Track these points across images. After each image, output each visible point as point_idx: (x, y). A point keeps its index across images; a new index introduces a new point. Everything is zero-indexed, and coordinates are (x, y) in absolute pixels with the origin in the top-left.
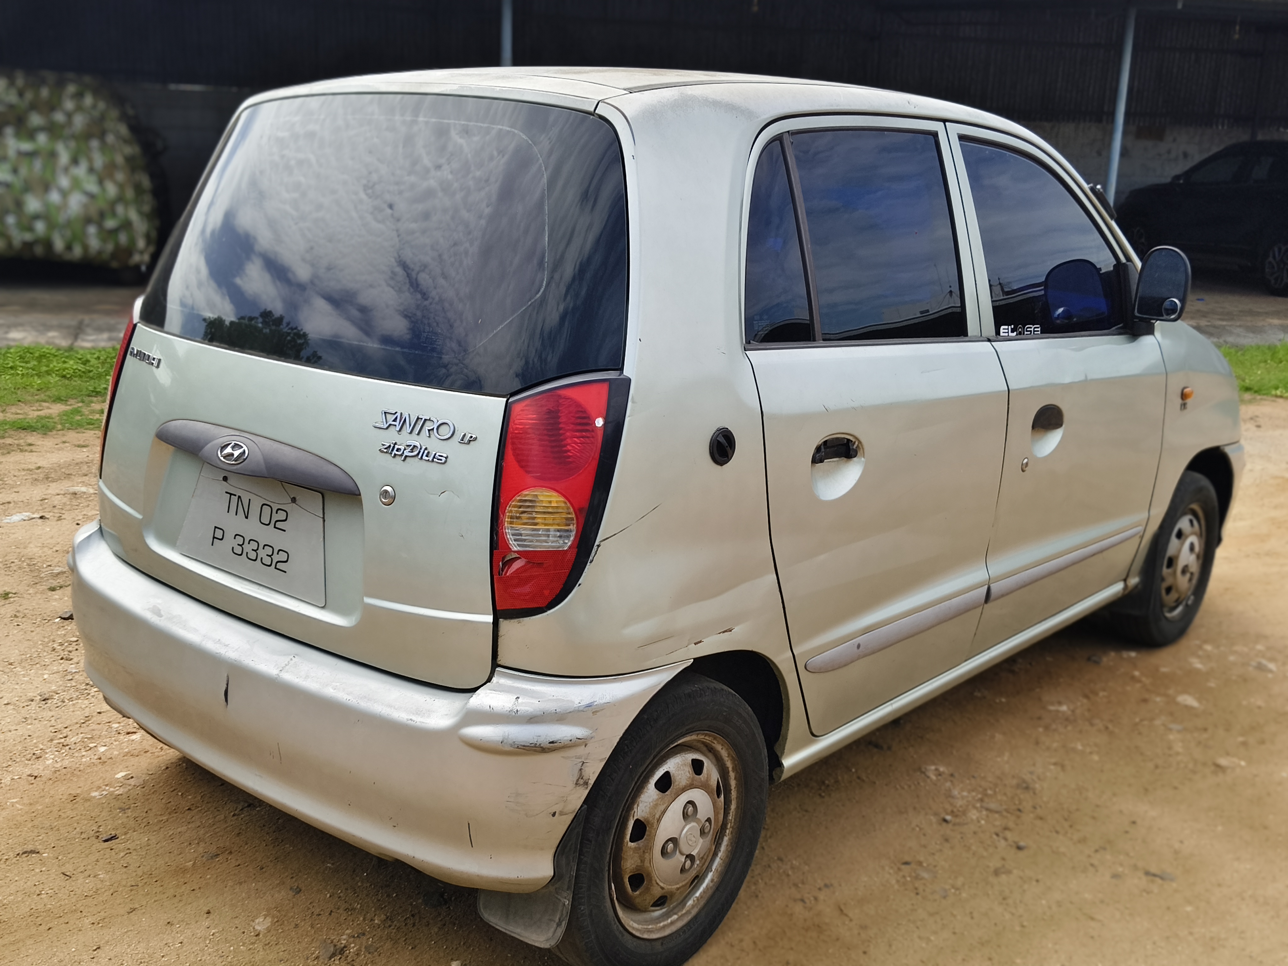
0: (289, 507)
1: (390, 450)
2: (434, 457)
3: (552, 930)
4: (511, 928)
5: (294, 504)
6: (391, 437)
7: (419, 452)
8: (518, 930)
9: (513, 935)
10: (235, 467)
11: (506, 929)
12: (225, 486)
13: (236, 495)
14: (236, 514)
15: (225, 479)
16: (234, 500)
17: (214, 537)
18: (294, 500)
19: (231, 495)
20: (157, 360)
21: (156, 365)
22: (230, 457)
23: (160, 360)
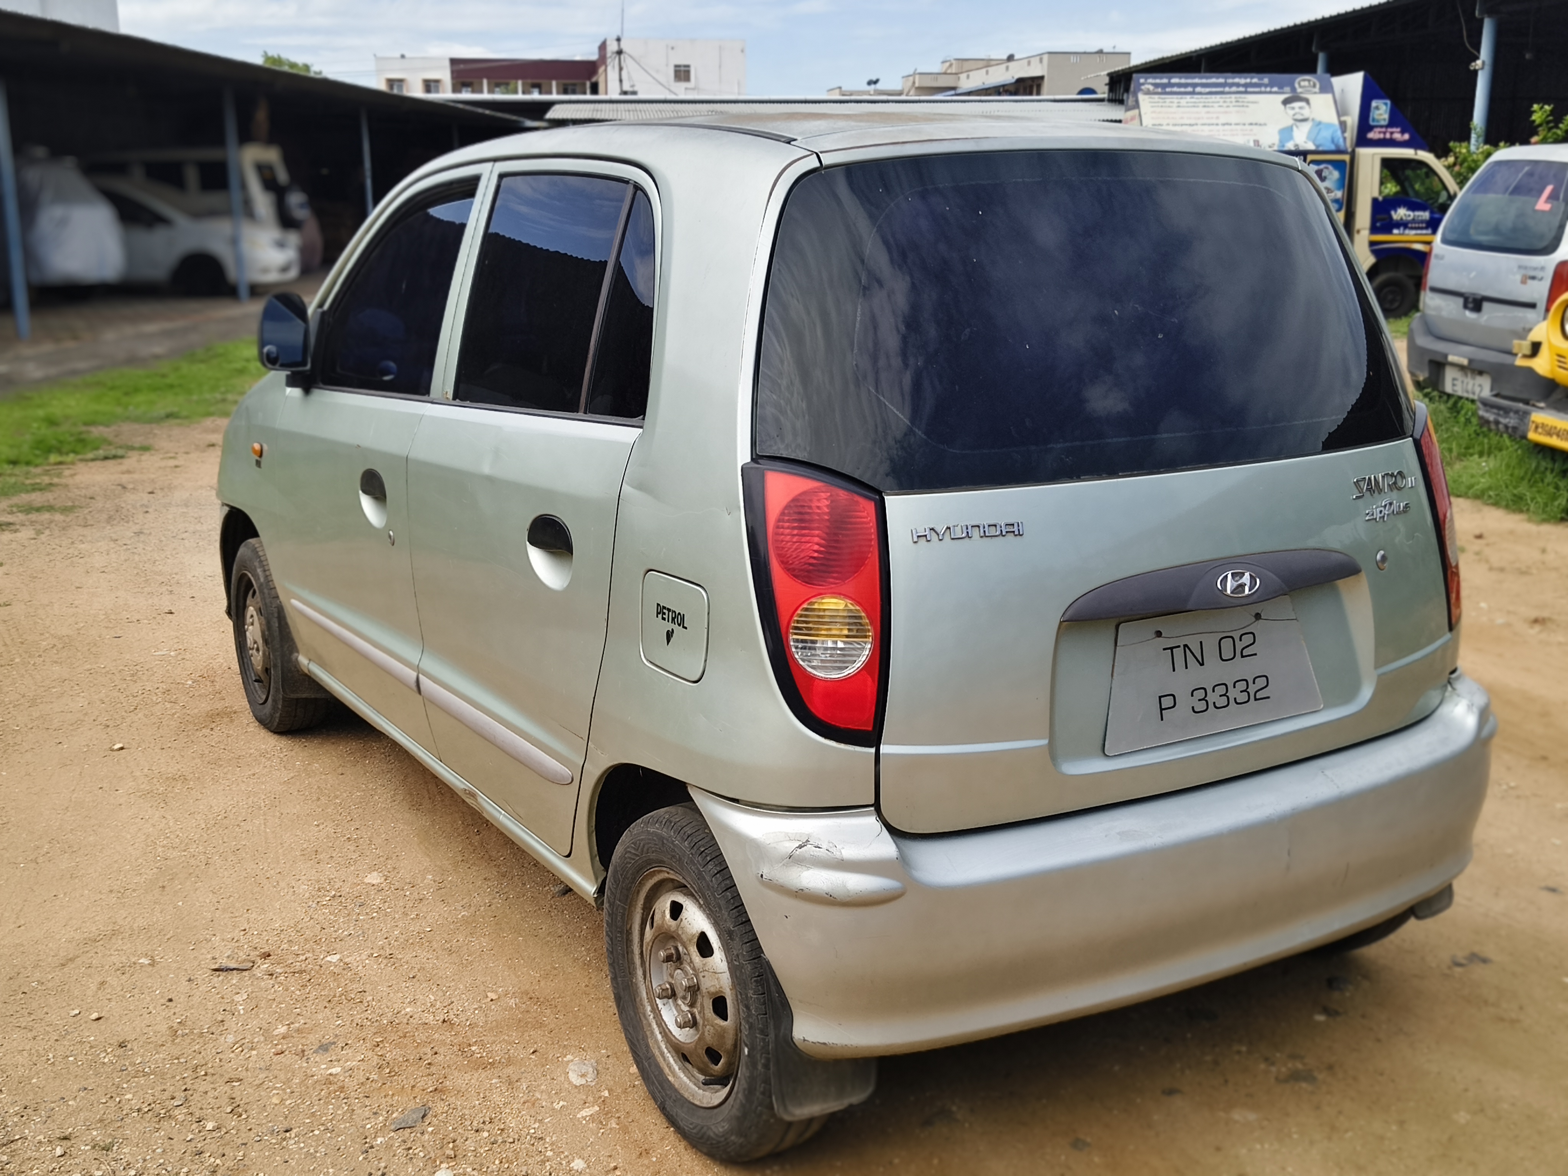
2: (1403, 507)
5: (1260, 621)
12: (1161, 643)
13: (1179, 646)
14: (1186, 668)
15: (1159, 634)
16: (1179, 653)
17: (1162, 710)
18: (1258, 616)
19: (1172, 649)
20: (1016, 525)
21: (1017, 533)
22: (1240, 589)
23: (1022, 523)
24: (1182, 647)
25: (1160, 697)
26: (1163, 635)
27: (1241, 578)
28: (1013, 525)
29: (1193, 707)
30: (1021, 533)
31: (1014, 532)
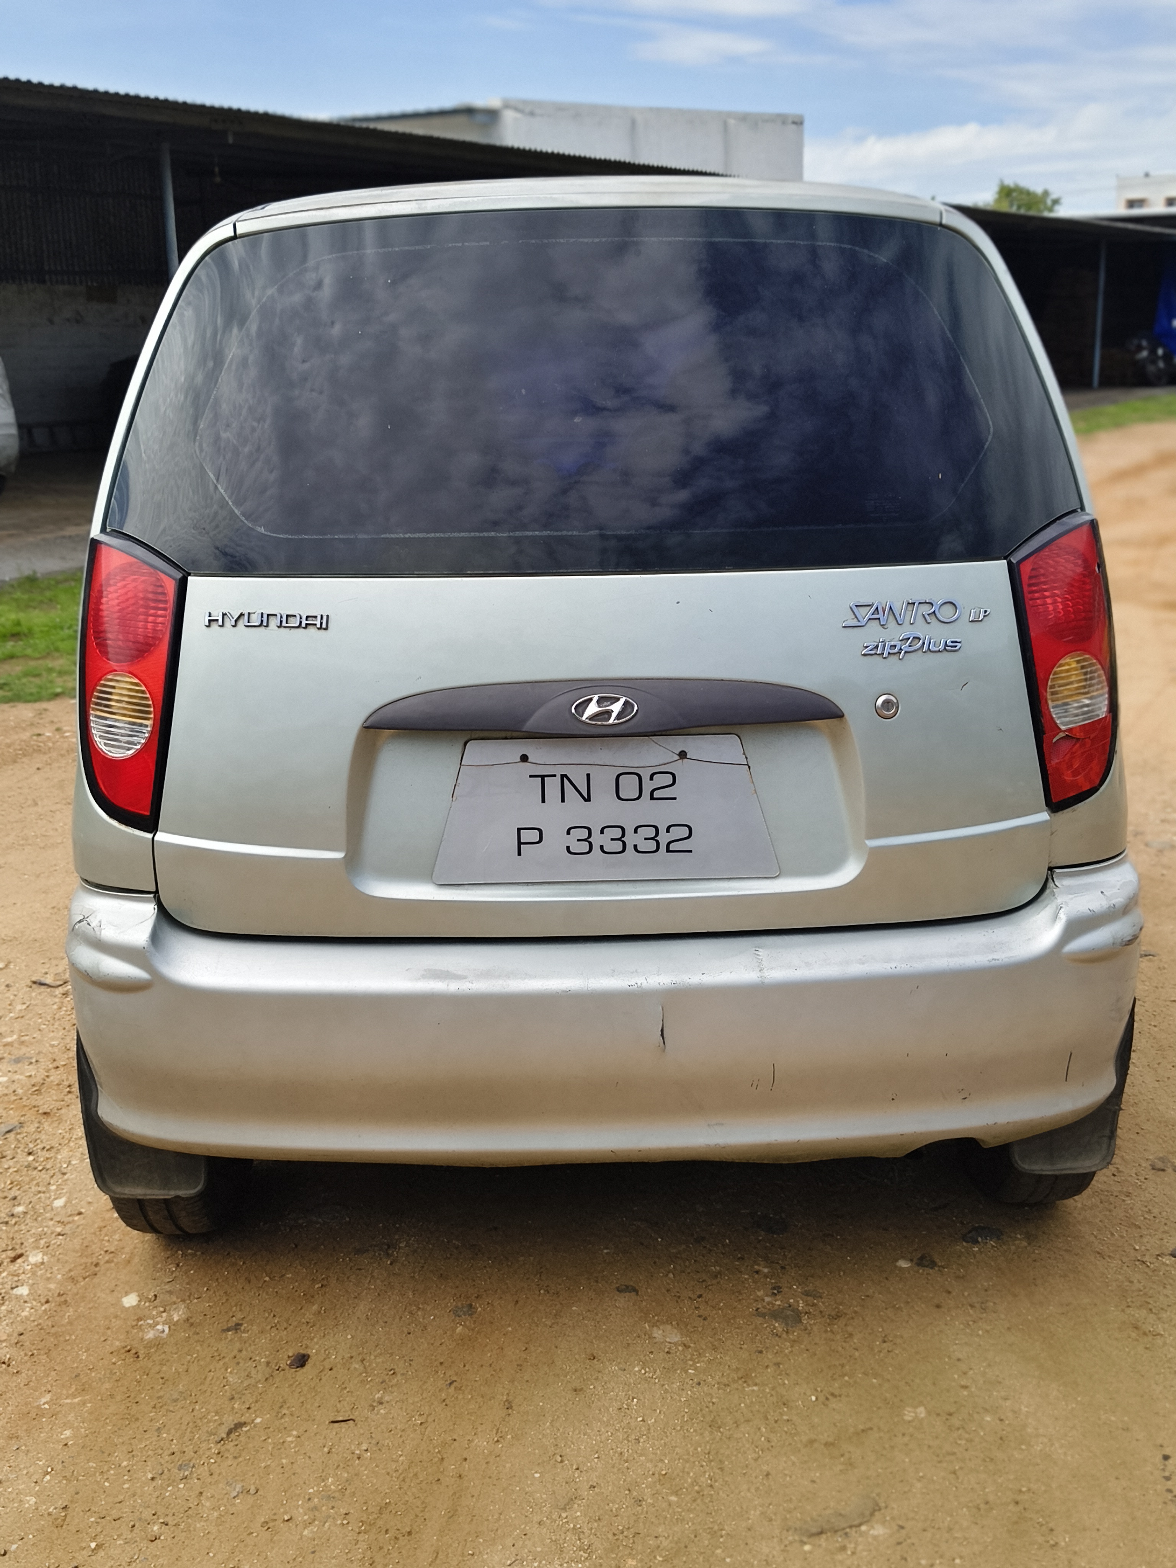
0: (678, 768)
1: (874, 652)
2: (946, 645)
3: (1105, 1146)
4: (1059, 1166)
5: (685, 760)
6: (873, 634)
7: (924, 643)
8: (1068, 1165)
9: (1064, 1172)
10: (623, 727)
11: (1054, 1170)
12: (527, 769)
13: (555, 776)
14: (563, 801)
15: (524, 758)
16: (553, 785)
17: (520, 843)
18: (683, 755)
19: (543, 777)
20: (319, 618)
21: (318, 626)
22: (606, 716)
23: (328, 616)
24: (558, 778)
25: (519, 830)
26: (530, 760)
27: (612, 704)
28: (316, 617)
29: (568, 848)
30: (324, 626)
31: (316, 625)
